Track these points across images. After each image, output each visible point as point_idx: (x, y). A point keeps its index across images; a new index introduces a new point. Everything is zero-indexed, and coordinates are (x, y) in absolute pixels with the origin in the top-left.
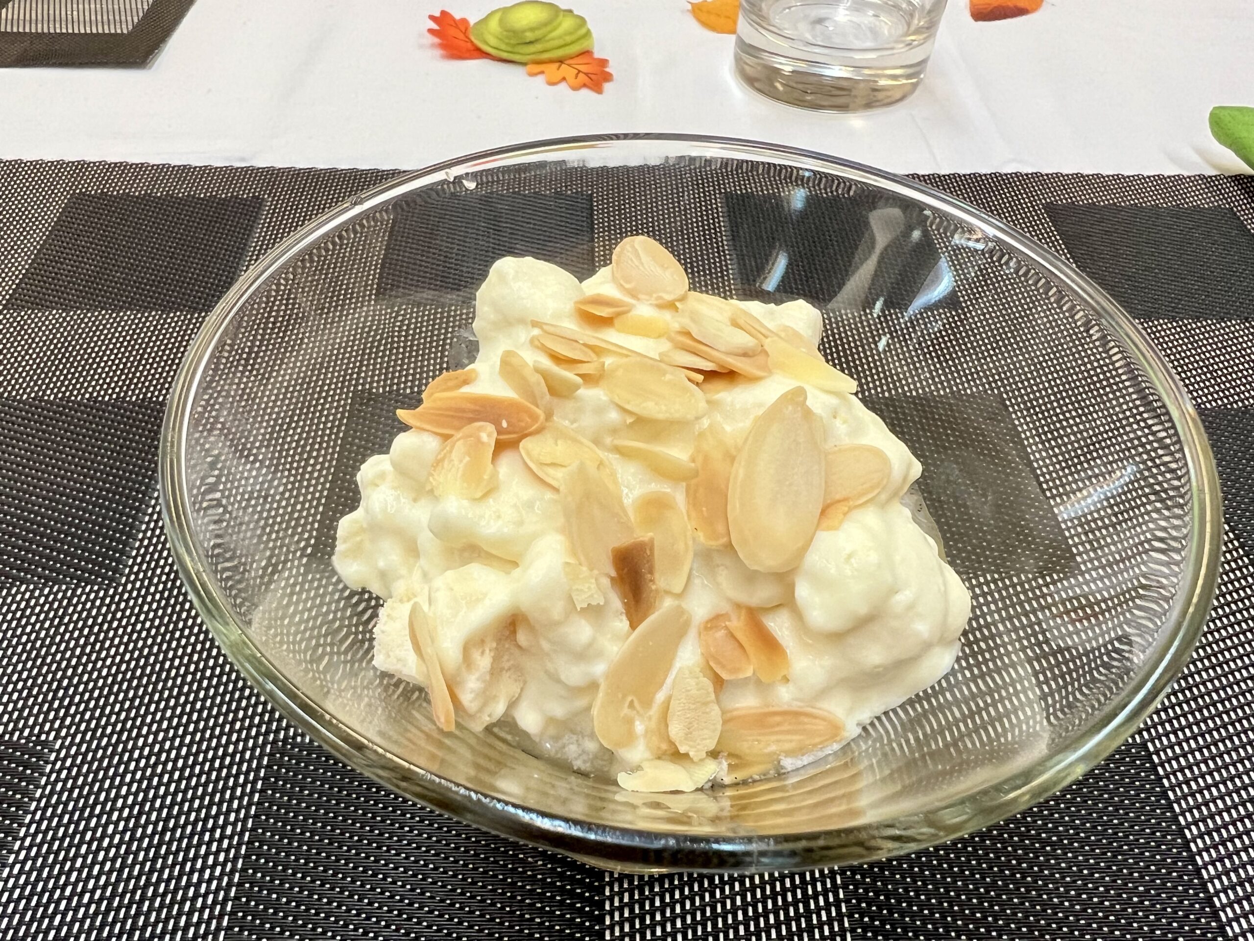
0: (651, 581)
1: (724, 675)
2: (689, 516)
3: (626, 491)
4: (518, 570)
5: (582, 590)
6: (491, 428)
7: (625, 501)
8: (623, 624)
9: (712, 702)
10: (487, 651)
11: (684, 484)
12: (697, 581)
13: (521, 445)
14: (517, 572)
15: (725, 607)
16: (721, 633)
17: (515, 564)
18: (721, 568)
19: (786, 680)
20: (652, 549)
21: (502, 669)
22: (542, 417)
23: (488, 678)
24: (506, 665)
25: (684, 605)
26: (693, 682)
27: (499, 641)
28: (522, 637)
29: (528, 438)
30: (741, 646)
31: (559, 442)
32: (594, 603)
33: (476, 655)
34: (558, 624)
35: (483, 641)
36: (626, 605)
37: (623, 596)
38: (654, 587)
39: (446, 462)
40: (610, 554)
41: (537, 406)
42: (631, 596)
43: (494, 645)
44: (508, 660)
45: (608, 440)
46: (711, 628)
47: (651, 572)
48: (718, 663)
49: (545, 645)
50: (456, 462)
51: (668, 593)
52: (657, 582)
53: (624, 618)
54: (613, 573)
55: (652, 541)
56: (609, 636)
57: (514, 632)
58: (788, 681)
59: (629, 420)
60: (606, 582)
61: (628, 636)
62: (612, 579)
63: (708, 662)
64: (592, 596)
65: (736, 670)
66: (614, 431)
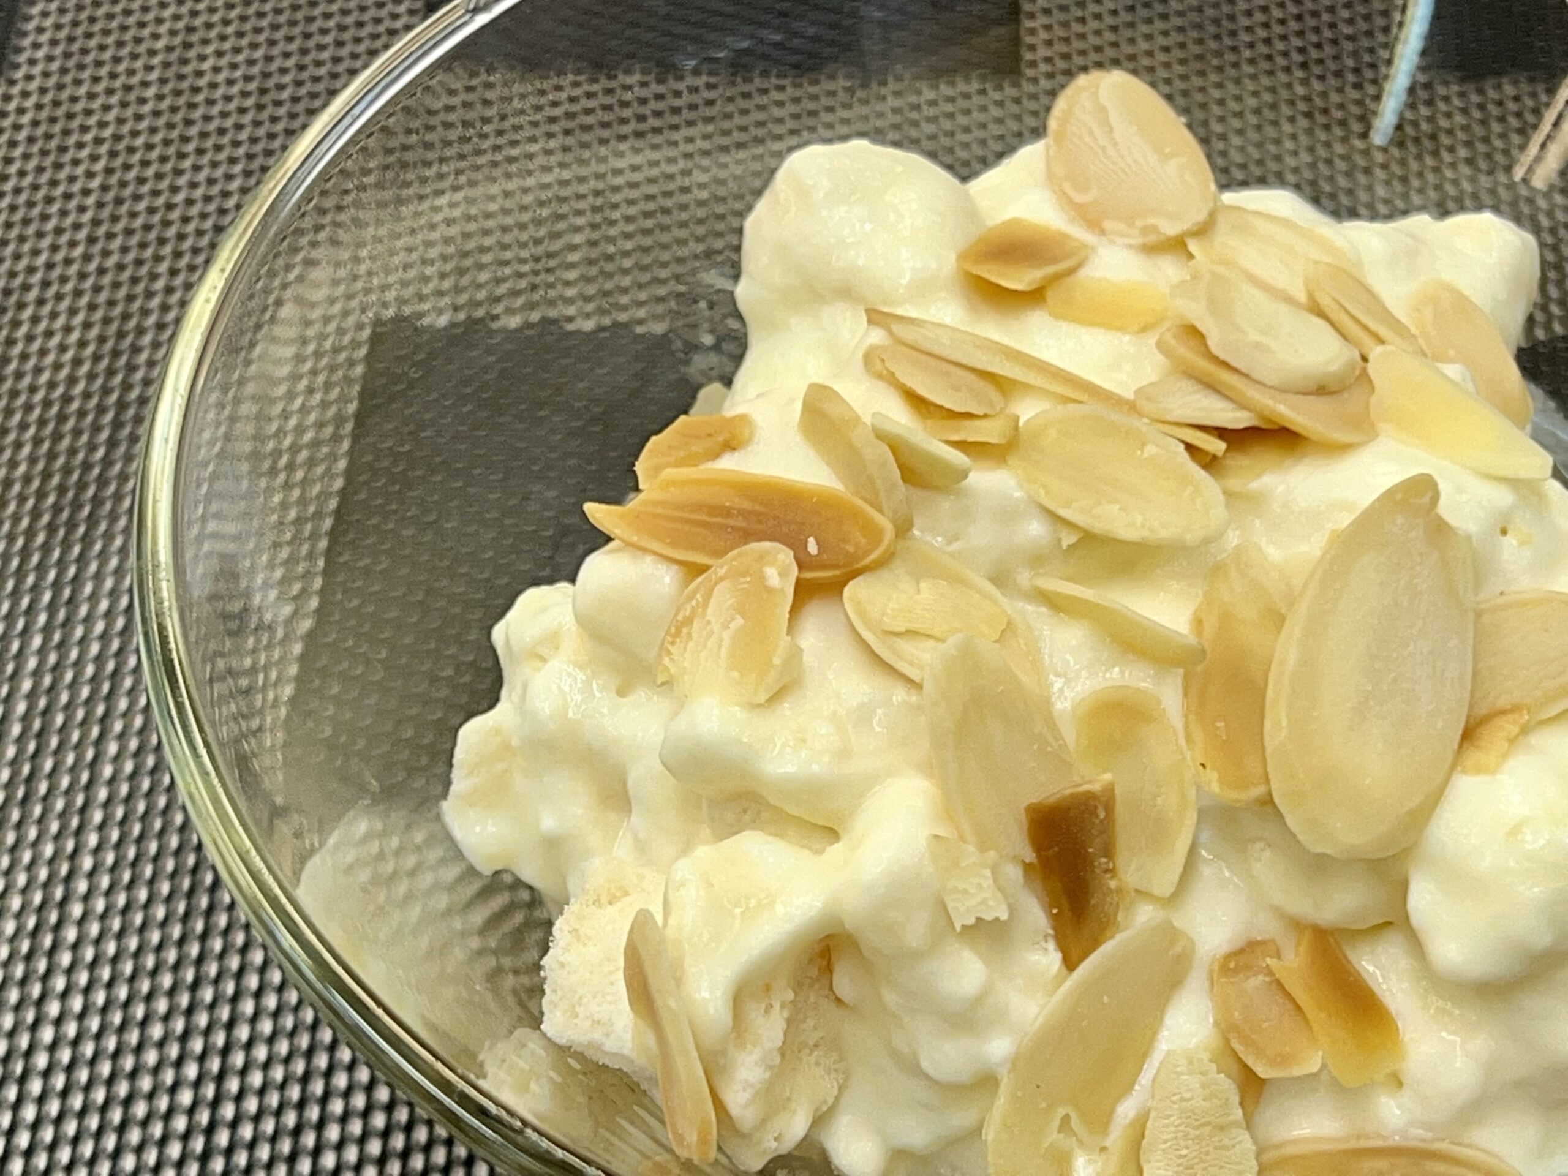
0: (1107, 871)
1: (1262, 1070)
2: (1188, 738)
3: (1058, 684)
4: (837, 847)
5: (965, 891)
6: (785, 555)
7: (1059, 706)
8: (1050, 958)
9: (1235, 1124)
10: (777, 1007)
11: (1181, 671)
12: (1206, 871)
13: (847, 591)
14: (836, 850)
15: (1267, 927)
16: (1255, 982)
17: (832, 834)
18: (1259, 845)
19: (1397, 1082)
20: (1109, 806)
21: (804, 1045)
22: (889, 531)
23: (778, 1060)
24: (813, 1037)
25: (1178, 922)
26: (1195, 1082)
27: (798, 987)
28: (844, 983)
29: (860, 578)
30: (1298, 1008)
31: (923, 585)
32: (989, 917)
33: (755, 1014)
34: (917, 956)
35: (768, 988)
36: (1057, 922)
37: (1050, 902)
38: (1113, 884)
39: (696, 625)
40: (1023, 817)
41: (880, 510)
42: (1064, 901)
43: (790, 996)
44: (815, 1028)
45: (1024, 578)
46: (1236, 971)
47: (1108, 851)
48: (1247, 1042)
49: (890, 998)
50: (716, 628)
51: (1143, 894)
52: (1121, 874)
53: (1051, 945)
54: (1030, 856)
55: (1109, 790)
56: (1020, 981)
57: (828, 969)
58: (1400, 1084)
59: (1069, 539)
60: (1014, 873)
61: (1059, 981)
62: (1028, 868)
63: (1227, 1040)
64: (984, 902)
65: (1284, 1060)
66: (1037, 560)
